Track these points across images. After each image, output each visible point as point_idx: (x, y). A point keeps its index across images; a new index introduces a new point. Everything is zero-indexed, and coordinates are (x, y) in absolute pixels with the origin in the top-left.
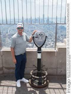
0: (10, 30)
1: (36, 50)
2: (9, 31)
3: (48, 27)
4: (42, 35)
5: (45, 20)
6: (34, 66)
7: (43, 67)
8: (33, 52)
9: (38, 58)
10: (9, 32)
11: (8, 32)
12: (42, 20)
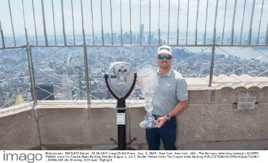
0: (71, 59)
1: (115, 106)
2: (69, 59)
3: (152, 50)
4: (125, 70)
5: (146, 37)
6: (112, 139)
7: (133, 143)
8: (108, 108)
9: (118, 124)
10: (70, 61)
11: (68, 62)
12: (138, 36)
